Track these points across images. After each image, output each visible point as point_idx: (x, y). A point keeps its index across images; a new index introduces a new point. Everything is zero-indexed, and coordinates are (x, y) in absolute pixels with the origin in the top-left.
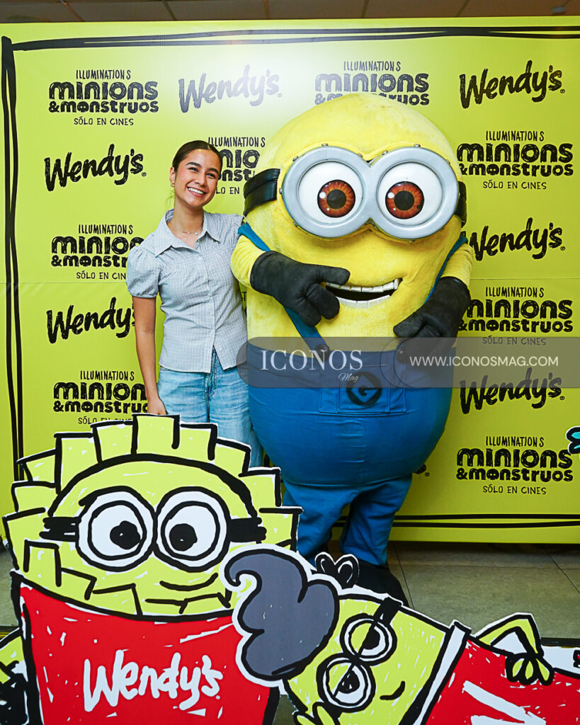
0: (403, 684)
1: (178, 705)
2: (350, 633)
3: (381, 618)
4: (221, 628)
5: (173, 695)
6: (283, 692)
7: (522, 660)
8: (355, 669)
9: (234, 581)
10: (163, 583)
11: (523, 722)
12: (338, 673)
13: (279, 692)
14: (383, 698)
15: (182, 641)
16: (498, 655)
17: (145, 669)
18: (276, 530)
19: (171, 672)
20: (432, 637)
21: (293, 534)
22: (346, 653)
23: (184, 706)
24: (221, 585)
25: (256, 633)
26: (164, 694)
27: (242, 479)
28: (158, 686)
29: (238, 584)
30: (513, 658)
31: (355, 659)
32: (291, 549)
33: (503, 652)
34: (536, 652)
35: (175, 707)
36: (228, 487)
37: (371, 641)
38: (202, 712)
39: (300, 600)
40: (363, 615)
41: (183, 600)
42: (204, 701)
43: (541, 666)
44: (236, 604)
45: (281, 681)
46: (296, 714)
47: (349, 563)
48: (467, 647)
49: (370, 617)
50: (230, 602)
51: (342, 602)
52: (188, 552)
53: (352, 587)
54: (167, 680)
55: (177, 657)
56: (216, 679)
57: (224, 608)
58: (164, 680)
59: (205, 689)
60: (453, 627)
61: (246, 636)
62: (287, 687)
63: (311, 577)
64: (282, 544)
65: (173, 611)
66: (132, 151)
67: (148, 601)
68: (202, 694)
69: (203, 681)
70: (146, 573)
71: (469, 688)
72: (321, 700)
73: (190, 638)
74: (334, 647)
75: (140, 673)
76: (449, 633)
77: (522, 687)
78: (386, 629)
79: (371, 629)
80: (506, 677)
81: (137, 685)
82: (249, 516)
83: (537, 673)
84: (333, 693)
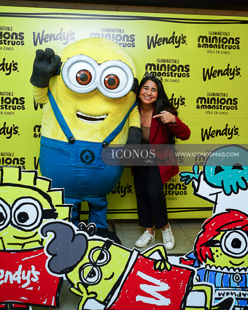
0: (113, 273)
1: (21, 286)
2: (93, 254)
3: (105, 248)
4: (39, 254)
5: (19, 282)
6: (65, 279)
7: (160, 262)
8: (94, 268)
9: (45, 235)
10: (14, 237)
11: (160, 286)
12: (87, 270)
13: (63, 279)
14: (105, 279)
15: (23, 260)
16: (151, 260)
17: (7, 272)
18: (62, 214)
19: (18, 273)
20: (125, 254)
21: (69, 215)
22: (91, 262)
23: (24, 286)
24: (39, 236)
25: (54, 255)
26: (15, 282)
27: (48, 193)
28: (12, 279)
29: (46, 236)
30: (157, 261)
31: (94, 264)
32: (69, 221)
33: (152, 259)
34: (165, 259)
35: (20, 287)
36: (42, 197)
37: (101, 257)
38: (31, 288)
39: (72, 241)
40: (98, 247)
41: (23, 243)
42: (32, 284)
43: (167, 264)
44: (45, 244)
45: (64, 274)
46: (70, 287)
47: (92, 226)
48: (139, 258)
49: (101, 247)
50: (43, 243)
51: (89, 242)
52: (25, 224)
53: (93, 236)
54: (16, 276)
55: (21, 267)
56: (37, 275)
57: (40, 246)
58: (15, 276)
59: (33, 279)
60: (133, 251)
61: (50, 257)
62: (67, 277)
63: (76, 232)
64: (65, 219)
65: (19, 248)
66: (13, 61)
67: (8, 244)
68: (31, 281)
69: (32, 276)
70: (7, 232)
71: (140, 274)
72: (80, 281)
73: (26, 258)
74: (86, 260)
75: (5, 273)
76: (132, 253)
77: (160, 272)
78: (107, 252)
79: (101, 252)
80: (153, 269)
81: (3, 279)
82: (51, 208)
83: (165, 267)
84: (85, 278)
